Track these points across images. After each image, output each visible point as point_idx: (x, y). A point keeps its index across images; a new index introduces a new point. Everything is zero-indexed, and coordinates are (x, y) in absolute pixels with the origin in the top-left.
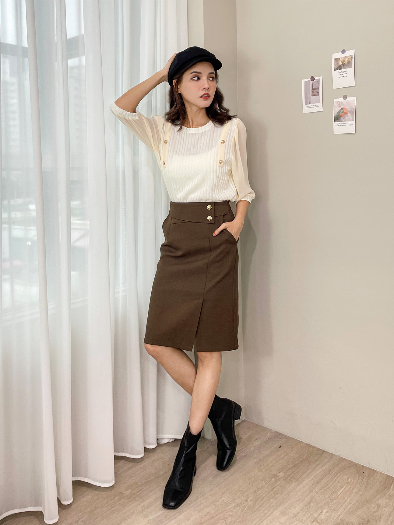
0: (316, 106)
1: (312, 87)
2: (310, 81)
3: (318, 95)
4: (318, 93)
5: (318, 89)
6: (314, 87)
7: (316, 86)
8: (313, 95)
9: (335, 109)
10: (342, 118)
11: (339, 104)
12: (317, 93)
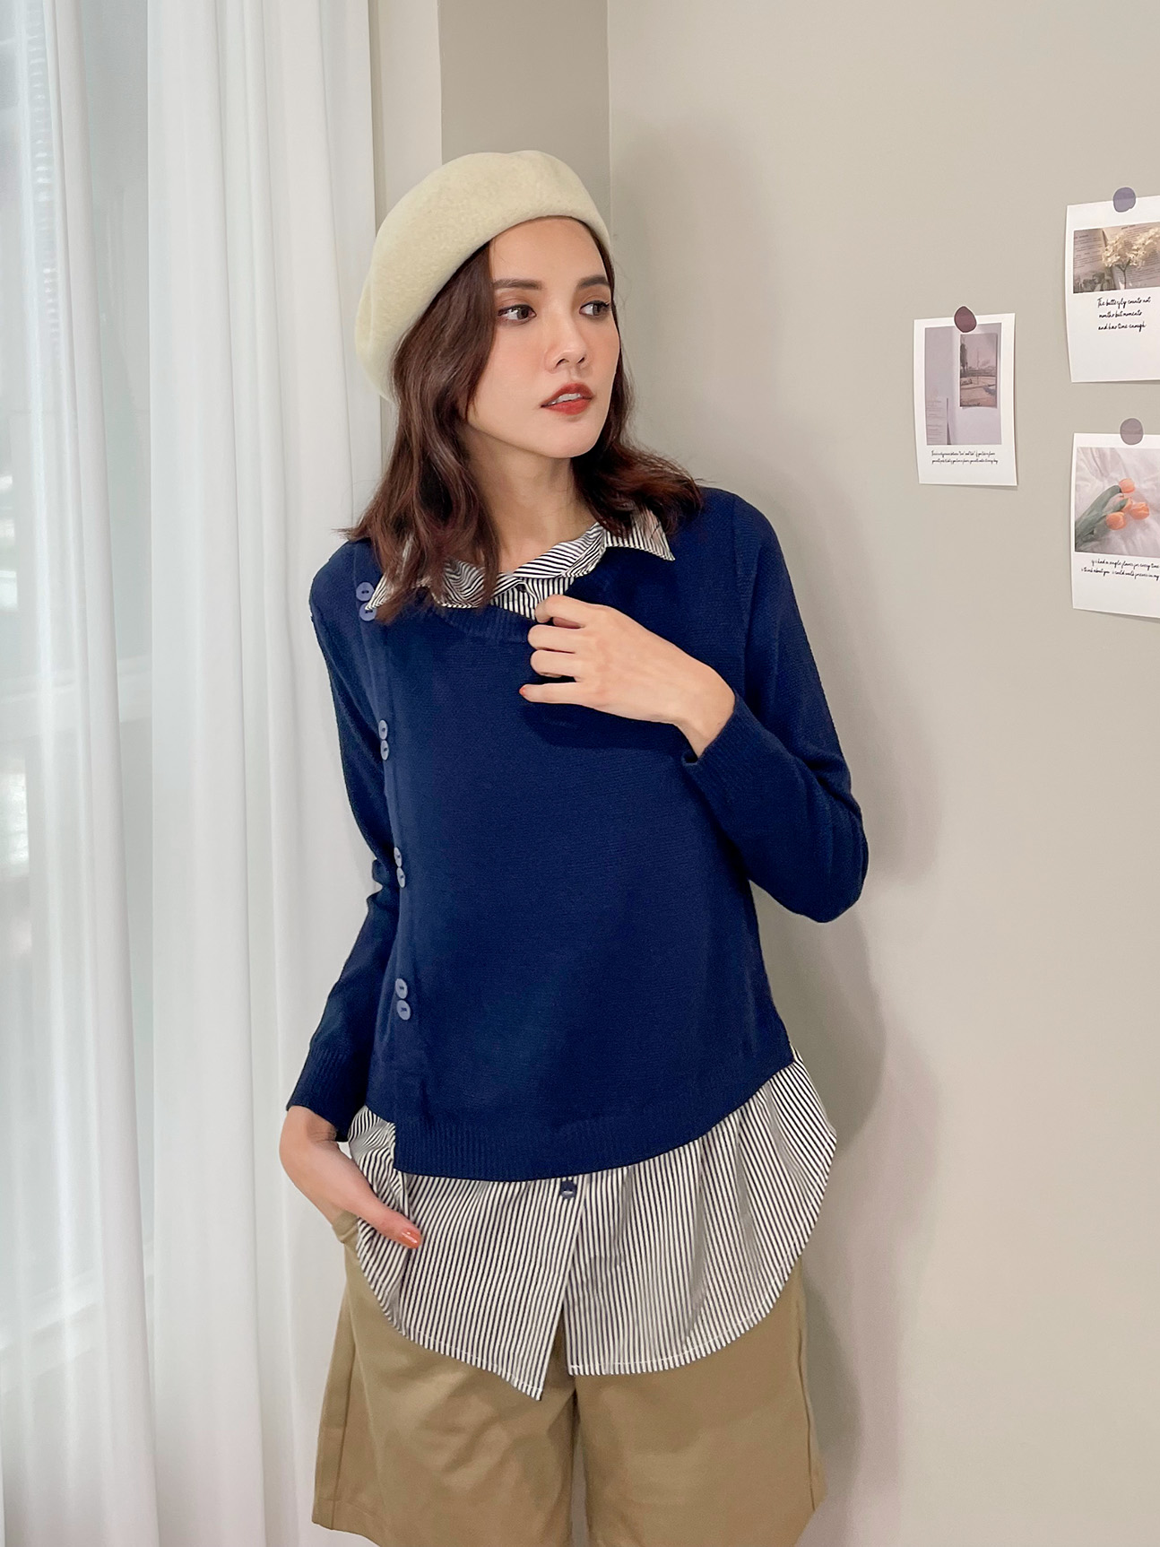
0: (980, 458)
1: (963, 362)
2: (952, 327)
3: (994, 404)
4: (992, 392)
5: (992, 373)
6: (971, 363)
7: (982, 360)
8: (966, 398)
9: (1080, 483)
10: (1114, 536)
11: (1103, 461)
12: (985, 395)
